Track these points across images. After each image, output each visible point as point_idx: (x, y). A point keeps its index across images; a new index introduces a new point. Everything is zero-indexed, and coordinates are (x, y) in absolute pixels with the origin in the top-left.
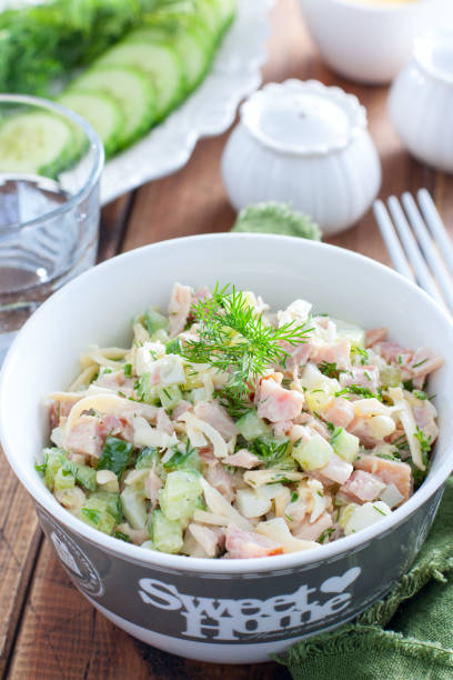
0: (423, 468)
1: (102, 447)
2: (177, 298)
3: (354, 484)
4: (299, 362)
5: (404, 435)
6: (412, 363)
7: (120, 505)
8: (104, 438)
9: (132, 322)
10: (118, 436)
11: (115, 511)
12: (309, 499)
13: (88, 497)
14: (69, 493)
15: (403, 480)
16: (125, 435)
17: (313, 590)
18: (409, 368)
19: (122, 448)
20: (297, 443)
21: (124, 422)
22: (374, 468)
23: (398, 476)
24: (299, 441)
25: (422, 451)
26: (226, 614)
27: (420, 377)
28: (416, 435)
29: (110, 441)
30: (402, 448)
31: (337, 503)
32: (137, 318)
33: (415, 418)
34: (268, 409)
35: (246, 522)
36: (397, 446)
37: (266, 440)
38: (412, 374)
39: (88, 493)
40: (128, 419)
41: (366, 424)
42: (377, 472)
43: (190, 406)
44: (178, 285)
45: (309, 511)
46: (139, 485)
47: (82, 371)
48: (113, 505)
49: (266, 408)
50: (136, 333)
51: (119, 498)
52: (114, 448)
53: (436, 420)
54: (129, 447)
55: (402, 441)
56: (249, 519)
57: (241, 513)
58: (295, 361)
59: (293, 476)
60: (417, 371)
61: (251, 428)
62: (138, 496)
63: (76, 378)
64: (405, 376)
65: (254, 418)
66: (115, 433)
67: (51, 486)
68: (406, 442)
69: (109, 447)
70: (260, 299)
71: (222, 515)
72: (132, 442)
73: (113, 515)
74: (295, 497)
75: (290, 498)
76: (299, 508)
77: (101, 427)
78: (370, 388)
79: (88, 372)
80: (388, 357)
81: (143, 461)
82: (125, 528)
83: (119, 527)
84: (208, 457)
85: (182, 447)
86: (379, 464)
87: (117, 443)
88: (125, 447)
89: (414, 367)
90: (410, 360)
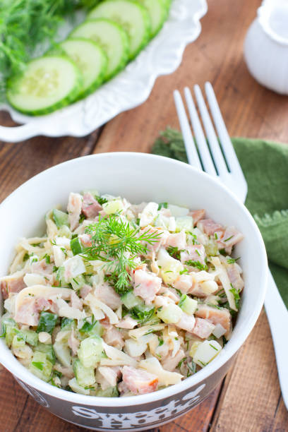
0: (237, 310)
1: (39, 318)
2: (73, 203)
3: (196, 328)
4: (155, 250)
5: (223, 289)
6: (224, 238)
7: (54, 354)
8: (40, 312)
9: (45, 217)
10: (49, 311)
11: (51, 358)
12: (170, 342)
13: (34, 351)
14: (22, 350)
15: (226, 321)
16: (52, 310)
17: (178, 401)
18: (222, 241)
19: (51, 318)
20: (160, 308)
21: (50, 301)
22: (207, 316)
23: (222, 319)
24: (161, 307)
25: (235, 299)
26: (126, 419)
27: (229, 246)
28: (231, 291)
29: (44, 314)
30: (223, 297)
31: (186, 340)
32: (48, 215)
33: (229, 276)
34: (140, 291)
35: (133, 360)
36: (219, 296)
37: (140, 308)
38: (224, 245)
39: (33, 348)
40: (53, 300)
41: (200, 286)
42: (209, 318)
43: (90, 288)
44: (72, 194)
45: (171, 349)
46: (65, 340)
47: (17, 254)
48: (50, 354)
49: (139, 290)
50: (49, 226)
51: (52, 348)
52: (47, 318)
53: (241, 275)
54: (56, 317)
55: (222, 292)
56: (134, 358)
57: (129, 355)
58: (153, 249)
59: (159, 327)
60: (227, 244)
61: (130, 301)
62: (64, 346)
63: (14, 260)
64: (220, 246)
65: (132, 296)
66: (46, 309)
67: (9, 344)
68: (224, 293)
69: (43, 318)
70: (125, 200)
71: (118, 359)
72: (58, 313)
73: (50, 360)
74: (162, 342)
75: (158, 342)
76: (164, 349)
77: (36, 305)
78: (200, 261)
79: (21, 255)
80: (208, 232)
81: (66, 327)
82: (59, 368)
83: (55, 367)
84: (105, 324)
85: (89, 320)
86: (210, 312)
87: (47, 315)
88: (53, 317)
89: (226, 241)
90: (222, 236)
